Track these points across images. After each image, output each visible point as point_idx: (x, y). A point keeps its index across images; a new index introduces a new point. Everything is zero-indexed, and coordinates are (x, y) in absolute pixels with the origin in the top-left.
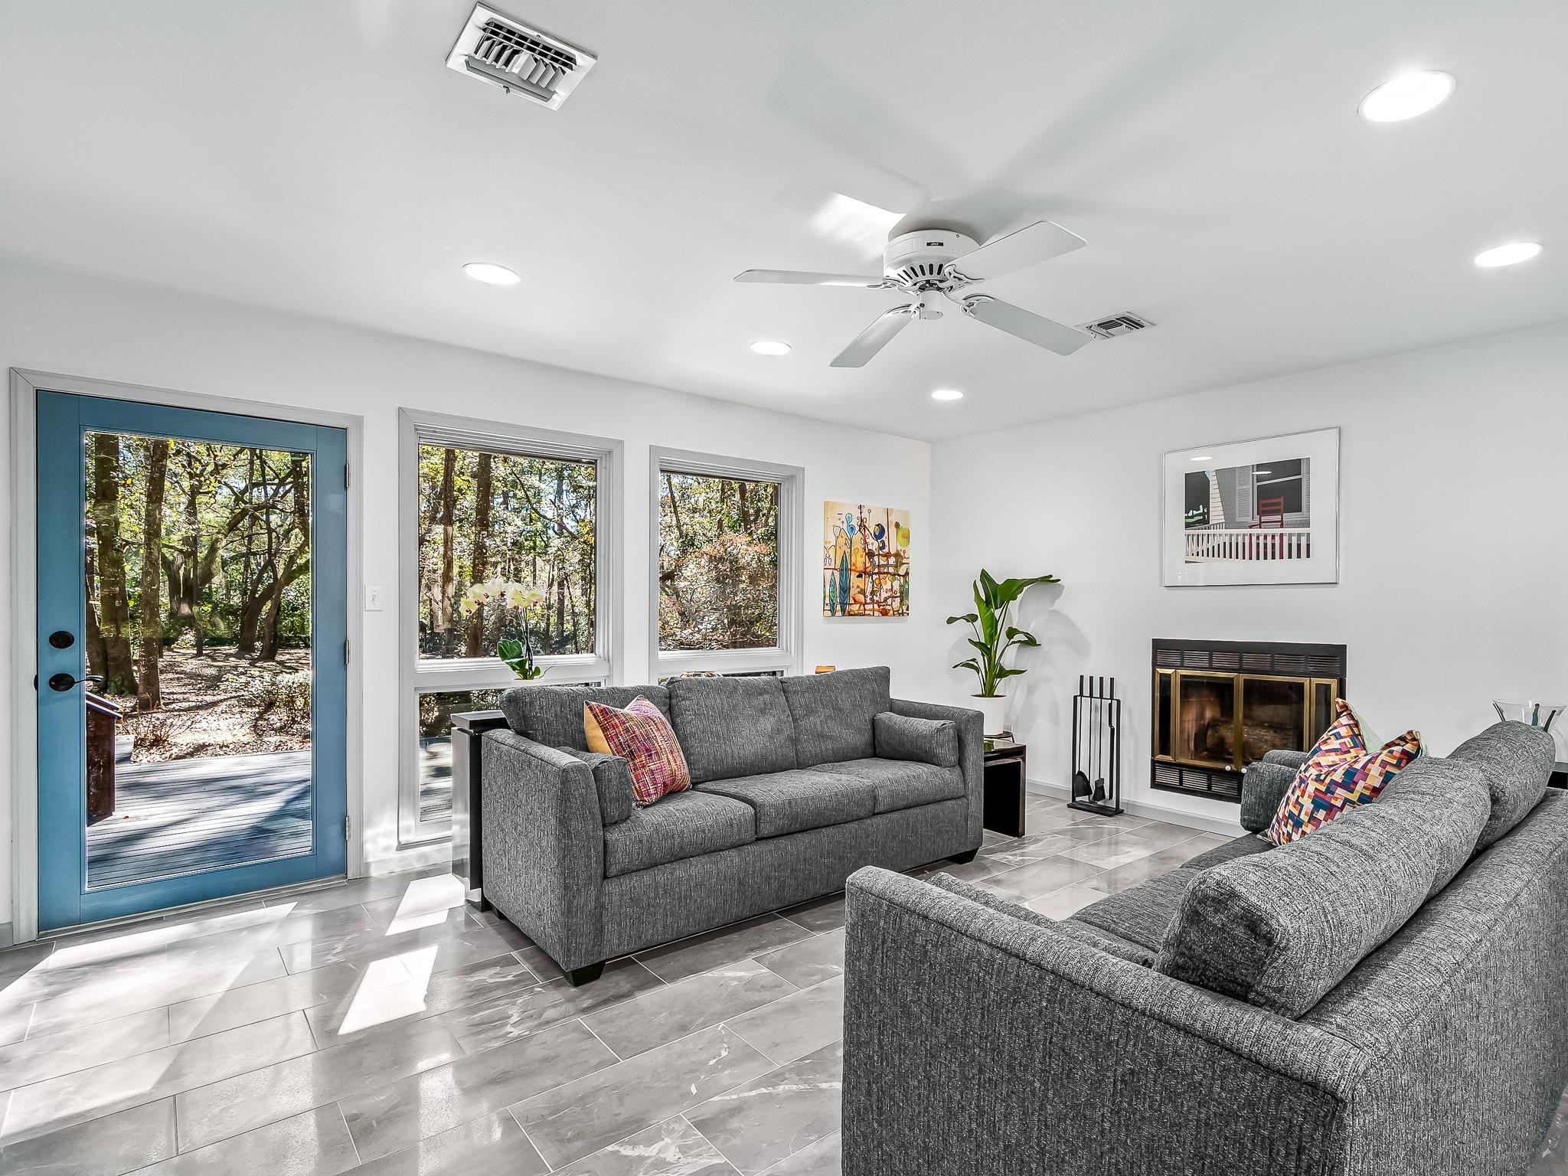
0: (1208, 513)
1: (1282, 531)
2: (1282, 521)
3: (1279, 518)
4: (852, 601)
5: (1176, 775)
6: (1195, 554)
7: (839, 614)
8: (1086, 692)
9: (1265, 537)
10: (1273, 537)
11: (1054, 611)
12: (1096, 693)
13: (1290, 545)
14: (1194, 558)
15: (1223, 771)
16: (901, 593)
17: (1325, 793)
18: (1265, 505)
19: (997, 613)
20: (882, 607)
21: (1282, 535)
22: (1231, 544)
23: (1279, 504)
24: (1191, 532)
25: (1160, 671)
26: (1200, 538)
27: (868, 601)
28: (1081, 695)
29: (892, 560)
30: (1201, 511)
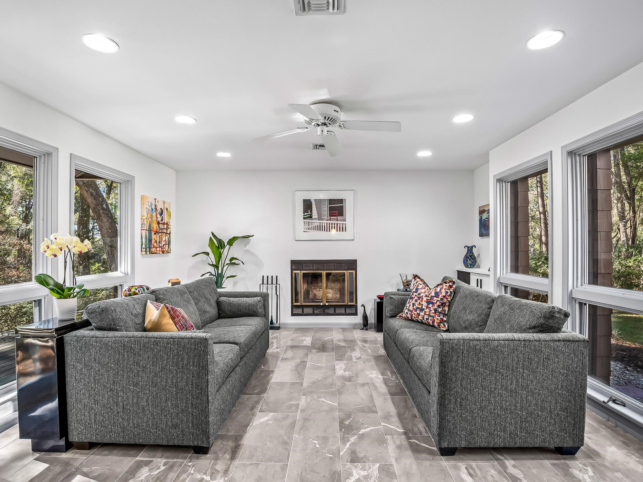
0: (312, 214)
1: (337, 222)
2: (337, 219)
3: (336, 218)
4: (152, 247)
5: (301, 310)
6: (307, 229)
7: (148, 253)
8: (265, 282)
9: (332, 224)
10: (334, 224)
11: (247, 251)
12: (270, 282)
13: (340, 227)
14: (307, 230)
15: (320, 305)
16: (168, 242)
17: (430, 300)
18: (331, 213)
19: (222, 251)
20: (162, 249)
21: (337, 224)
22: (320, 226)
23: (336, 213)
24: (306, 221)
25: (294, 272)
26: (309, 223)
27: (158, 246)
28: (263, 284)
29: (165, 226)
30: (309, 213)
